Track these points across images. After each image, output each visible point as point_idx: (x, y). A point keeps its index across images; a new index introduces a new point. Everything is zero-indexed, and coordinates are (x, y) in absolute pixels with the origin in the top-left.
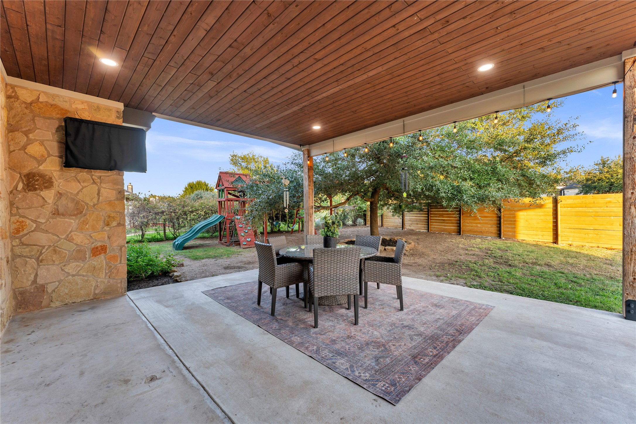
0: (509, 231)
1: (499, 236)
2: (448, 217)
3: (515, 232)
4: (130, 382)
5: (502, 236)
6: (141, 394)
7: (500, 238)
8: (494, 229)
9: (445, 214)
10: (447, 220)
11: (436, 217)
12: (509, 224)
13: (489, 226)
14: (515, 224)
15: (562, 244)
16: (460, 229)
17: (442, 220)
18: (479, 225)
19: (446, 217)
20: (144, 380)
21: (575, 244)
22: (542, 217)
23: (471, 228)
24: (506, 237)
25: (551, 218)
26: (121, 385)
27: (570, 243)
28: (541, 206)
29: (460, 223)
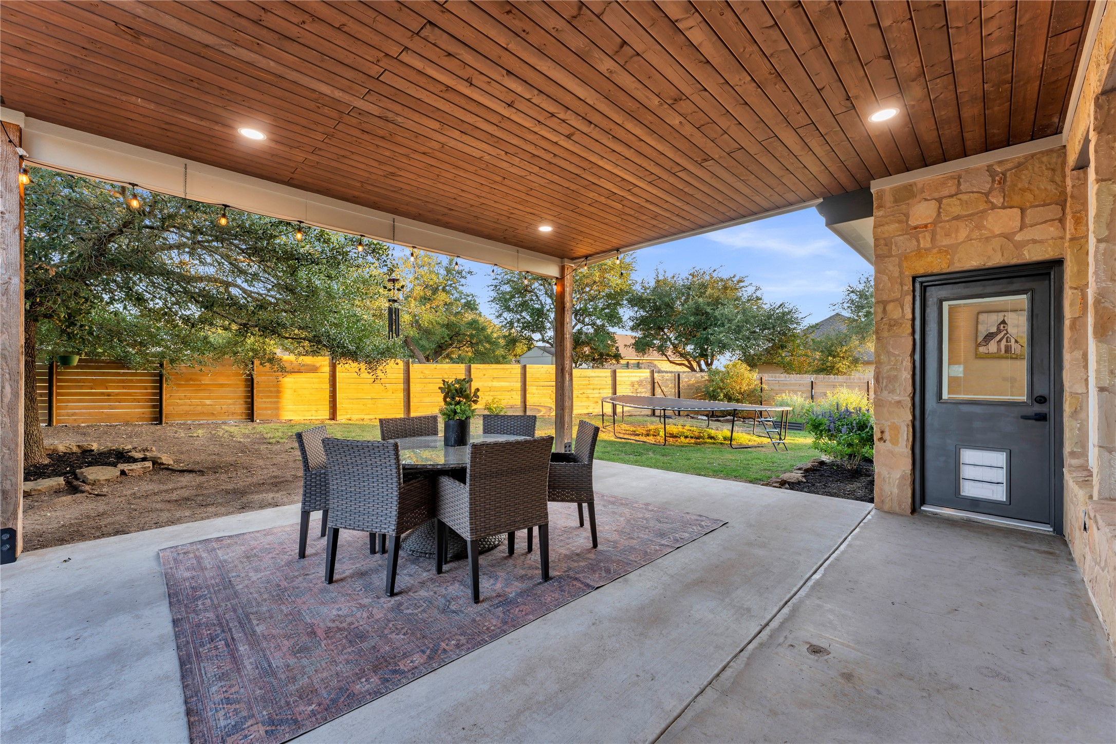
0: (266, 409)
1: (251, 417)
2: (124, 387)
3: (278, 409)
4: (846, 671)
5: (255, 419)
6: (848, 646)
7: (253, 421)
8: (240, 407)
9: (113, 381)
10: (117, 394)
11: (81, 387)
12: (268, 397)
13: (230, 401)
14: (278, 397)
15: (341, 417)
16: (161, 412)
17: (103, 394)
18: (208, 402)
19: (118, 388)
20: (826, 657)
21: (355, 417)
22: (317, 386)
23: (187, 408)
24: (262, 418)
25: (327, 386)
26: (859, 679)
27: (349, 416)
28: (314, 369)
29: (161, 400)
